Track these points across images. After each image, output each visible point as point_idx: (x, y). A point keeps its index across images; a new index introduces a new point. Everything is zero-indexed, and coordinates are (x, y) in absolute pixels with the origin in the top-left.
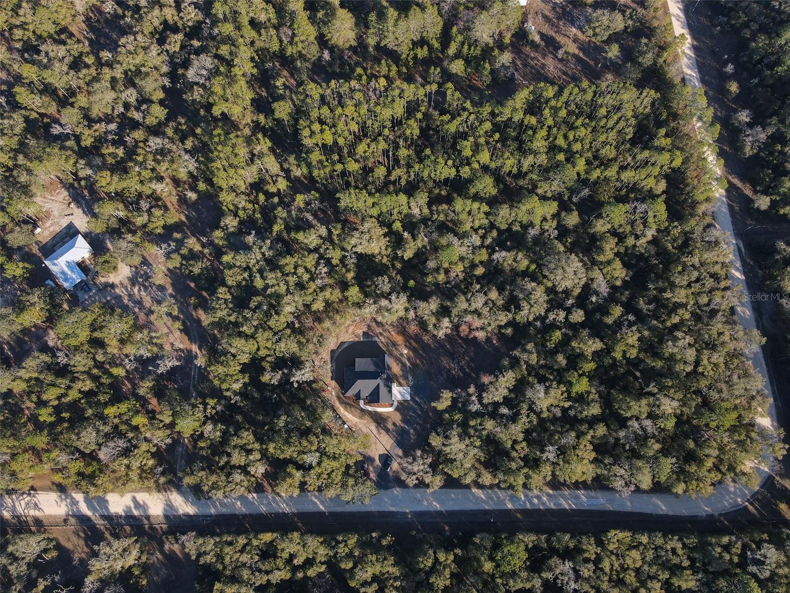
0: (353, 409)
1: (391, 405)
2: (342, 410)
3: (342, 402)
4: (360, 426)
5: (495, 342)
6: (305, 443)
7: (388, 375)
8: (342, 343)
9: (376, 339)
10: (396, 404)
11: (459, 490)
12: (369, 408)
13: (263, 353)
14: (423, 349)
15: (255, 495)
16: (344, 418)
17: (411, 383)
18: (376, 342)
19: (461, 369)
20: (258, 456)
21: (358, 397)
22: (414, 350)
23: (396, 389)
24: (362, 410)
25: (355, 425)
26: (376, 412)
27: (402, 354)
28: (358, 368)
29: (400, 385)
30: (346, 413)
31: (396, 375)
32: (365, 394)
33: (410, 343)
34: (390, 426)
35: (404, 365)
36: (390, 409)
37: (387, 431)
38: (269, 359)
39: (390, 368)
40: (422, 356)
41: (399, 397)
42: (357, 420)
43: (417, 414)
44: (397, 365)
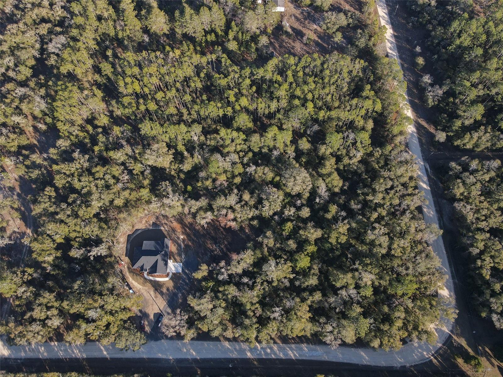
0: (138, 277)
1: (167, 275)
2: (131, 280)
3: (131, 273)
4: (143, 291)
5: (247, 231)
6: (90, 301)
7: (166, 252)
8: (137, 230)
9: (162, 228)
10: (171, 274)
11: (211, 343)
12: (151, 278)
13: (73, 235)
14: (194, 235)
15: (56, 343)
16: (131, 286)
17: (183, 260)
18: (161, 230)
19: (221, 250)
20: (55, 312)
21: (142, 268)
22: (188, 235)
23: (171, 263)
24: (145, 279)
25: (139, 291)
26: (155, 281)
27: (178, 238)
28: (144, 248)
29: (175, 261)
30: (133, 282)
31: (172, 253)
32: (148, 267)
33: (186, 230)
34: (164, 291)
35: (179, 245)
36: (167, 279)
37: (162, 294)
38: (78, 240)
39: (167, 247)
40: (193, 240)
41: (173, 269)
42: (141, 287)
43: (185, 282)
44: (175, 245)
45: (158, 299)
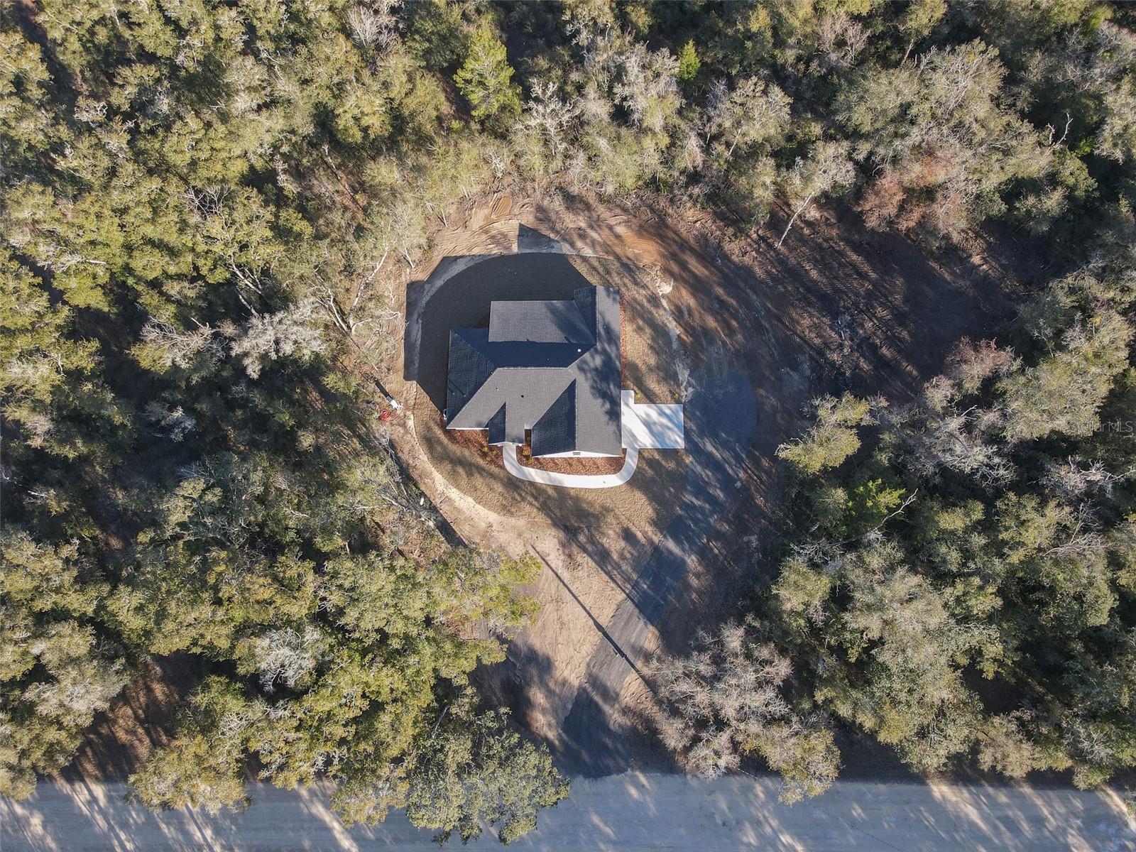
0: (479, 481)
1: (616, 465)
2: (437, 482)
3: (440, 456)
4: (503, 538)
5: (976, 260)
7: (608, 362)
8: (448, 261)
9: (566, 249)
10: (632, 462)
12: (535, 475)
14: (728, 283)
16: (445, 509)
17: (687, 393)
18: (563, 257)
19: (866, 346)
21: (496, 430)
22: (697, 286)
23: (634, 413)
24: (513, 484)
25: (486, 535)
26: (560, 490)
27: (654, 300)
28: (497, 332)
29: (650, 398)
30: (454, 494)
31: (633, 367)
32: (522, 421)
33: (683, 266)
34: (613, 543)
35: (660, 332)
36: (613, 481)
37: (602, 557)
39: (612, 337)
40: (722, 303)
41: (646, 440)
42: (493, 517)
43: (711, 500)
44: (639, 330)
45: (581, 573)
